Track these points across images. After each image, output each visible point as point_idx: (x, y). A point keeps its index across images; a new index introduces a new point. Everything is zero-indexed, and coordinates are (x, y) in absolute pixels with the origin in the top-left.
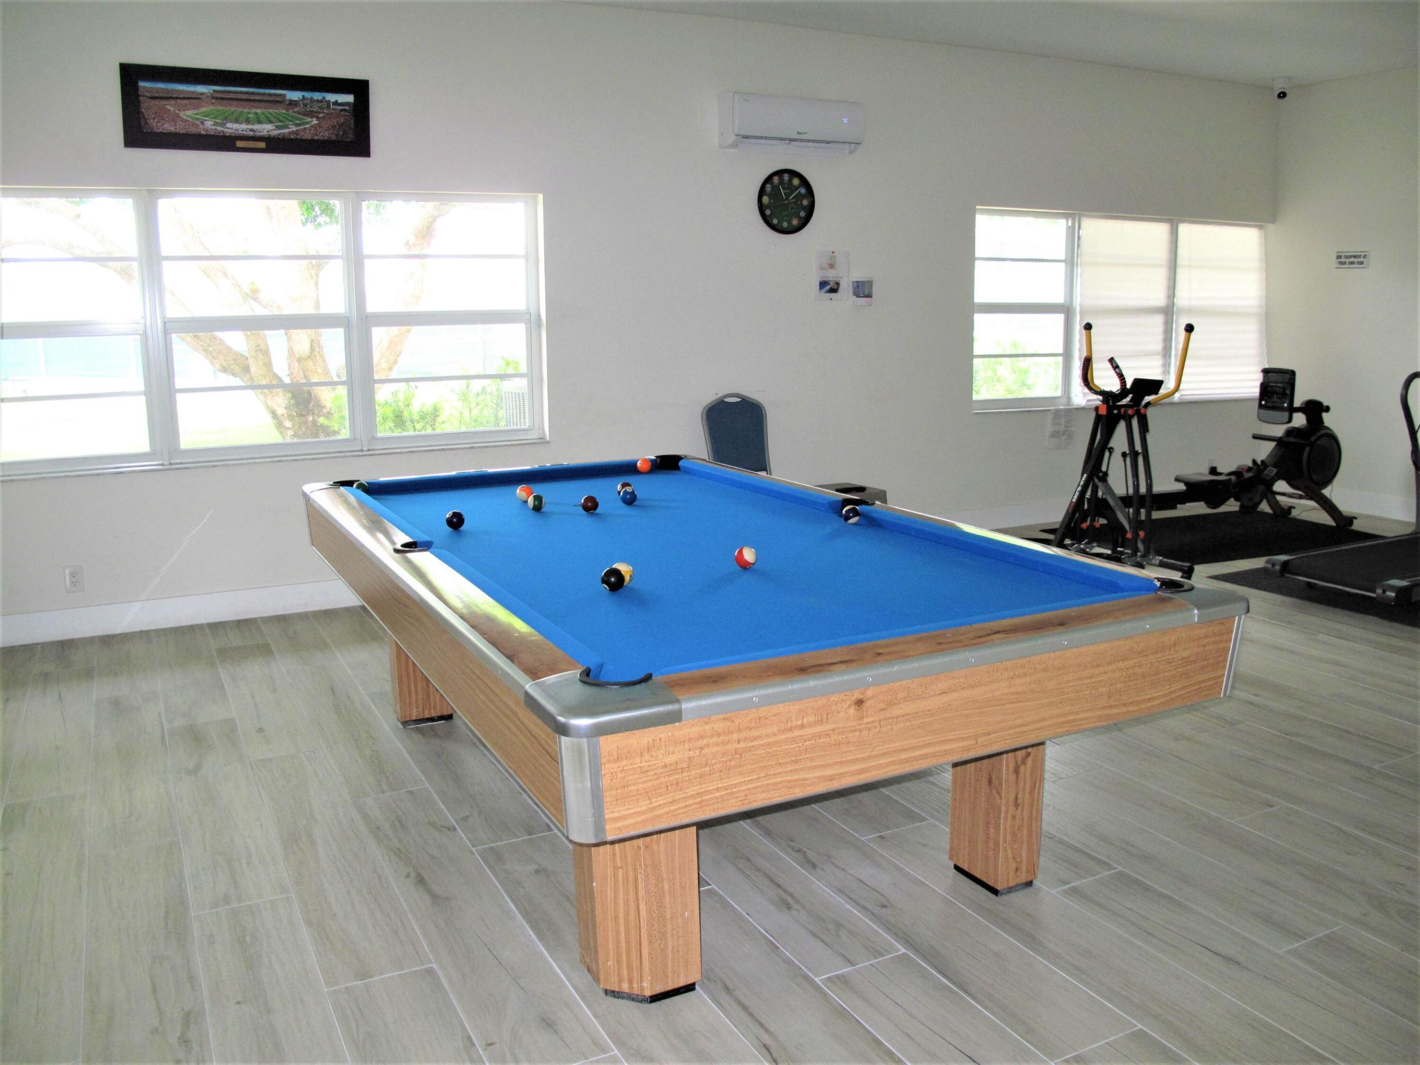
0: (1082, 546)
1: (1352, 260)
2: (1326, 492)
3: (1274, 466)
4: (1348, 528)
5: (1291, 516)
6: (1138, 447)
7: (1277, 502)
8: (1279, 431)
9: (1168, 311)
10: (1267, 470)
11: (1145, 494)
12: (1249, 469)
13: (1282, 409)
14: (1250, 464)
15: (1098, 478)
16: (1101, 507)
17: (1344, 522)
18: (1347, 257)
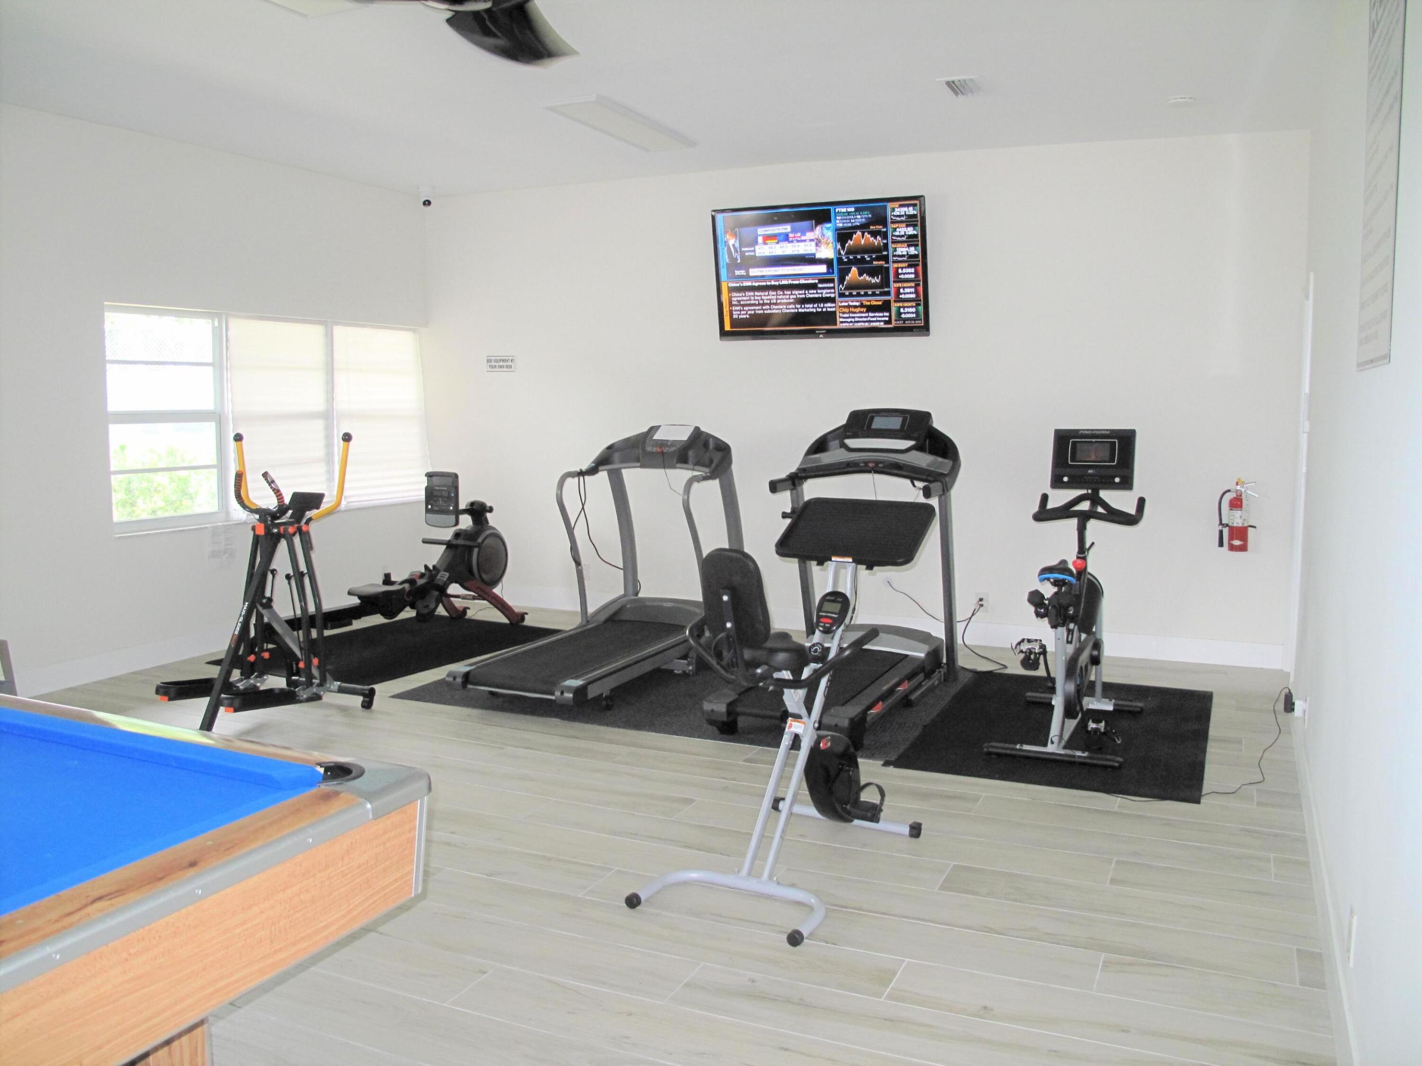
0: (252, 681)
1: (502, 363)
2: (497, 591)
3: (445, 570)
4: (520, 624)
5: (467, 617)
6: (303, 568)
7: (451, 604)
8: (447, 534)
9: (328, 416)
10: (440, 575)
11: (315, 613)
12: (422, 576)
13: (447, 512)
14: (423, 571)
15: (262, 605)
16: (267, 632)
17: (515, 619)
18: (496, 361)
